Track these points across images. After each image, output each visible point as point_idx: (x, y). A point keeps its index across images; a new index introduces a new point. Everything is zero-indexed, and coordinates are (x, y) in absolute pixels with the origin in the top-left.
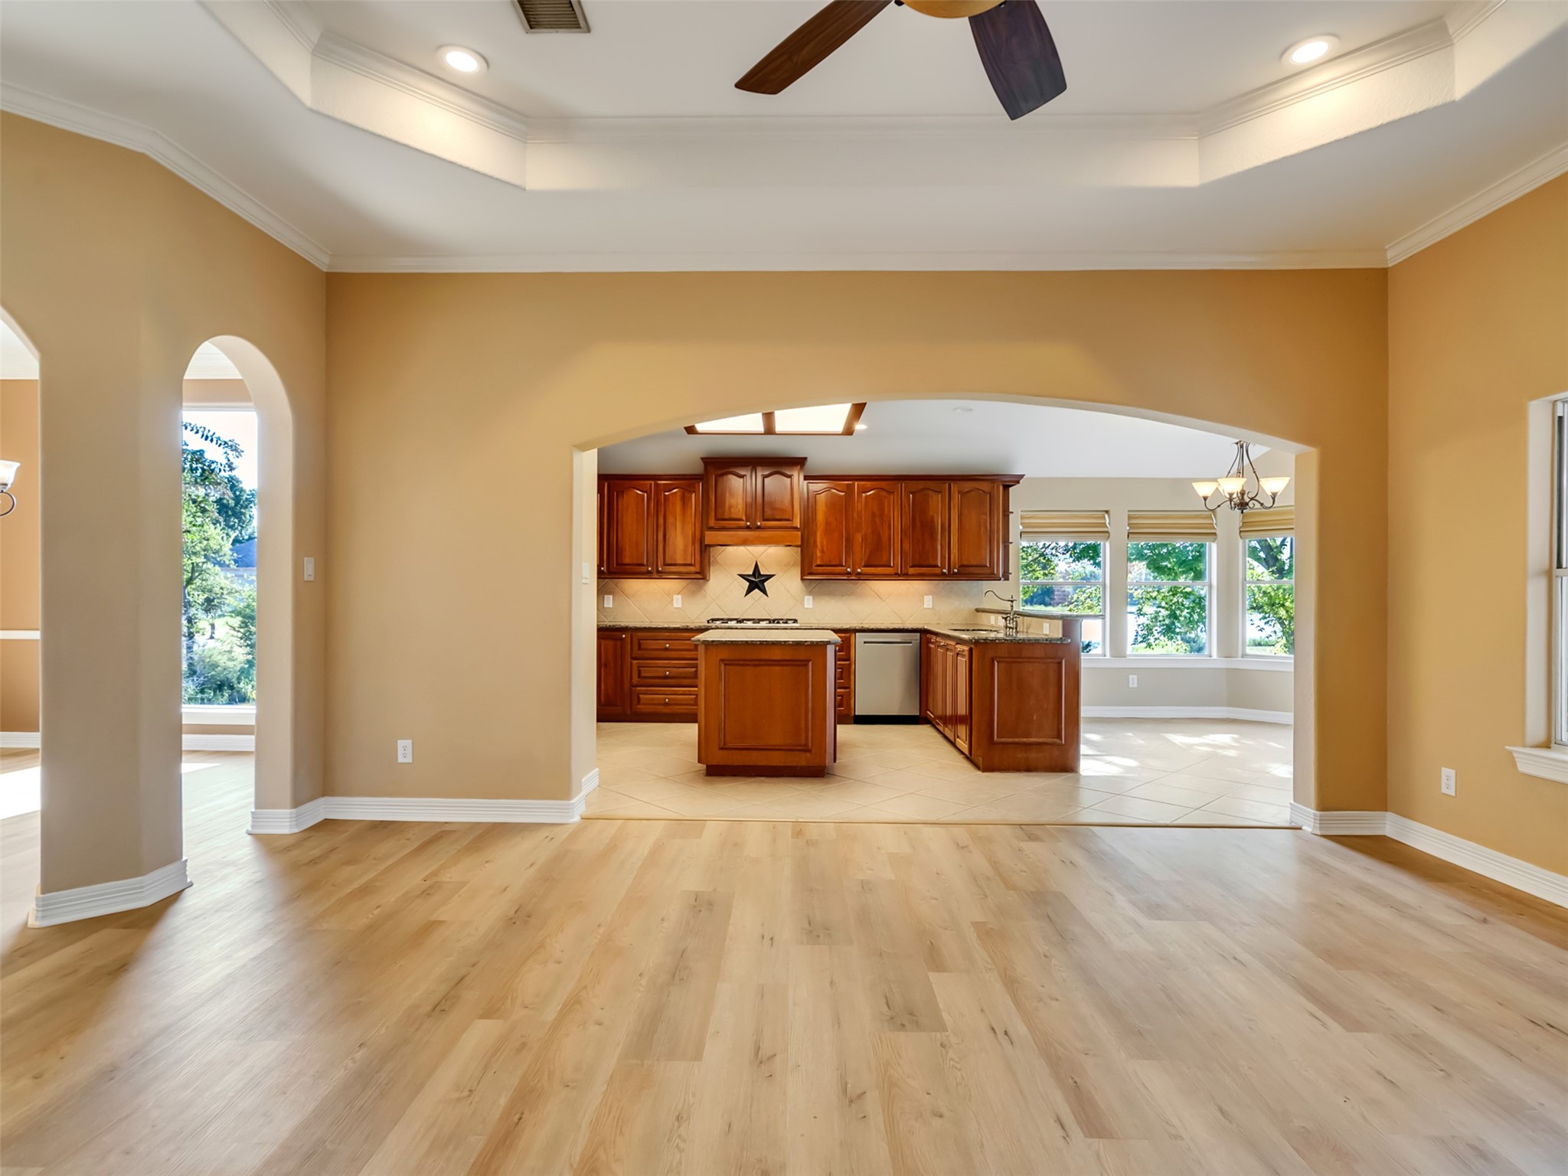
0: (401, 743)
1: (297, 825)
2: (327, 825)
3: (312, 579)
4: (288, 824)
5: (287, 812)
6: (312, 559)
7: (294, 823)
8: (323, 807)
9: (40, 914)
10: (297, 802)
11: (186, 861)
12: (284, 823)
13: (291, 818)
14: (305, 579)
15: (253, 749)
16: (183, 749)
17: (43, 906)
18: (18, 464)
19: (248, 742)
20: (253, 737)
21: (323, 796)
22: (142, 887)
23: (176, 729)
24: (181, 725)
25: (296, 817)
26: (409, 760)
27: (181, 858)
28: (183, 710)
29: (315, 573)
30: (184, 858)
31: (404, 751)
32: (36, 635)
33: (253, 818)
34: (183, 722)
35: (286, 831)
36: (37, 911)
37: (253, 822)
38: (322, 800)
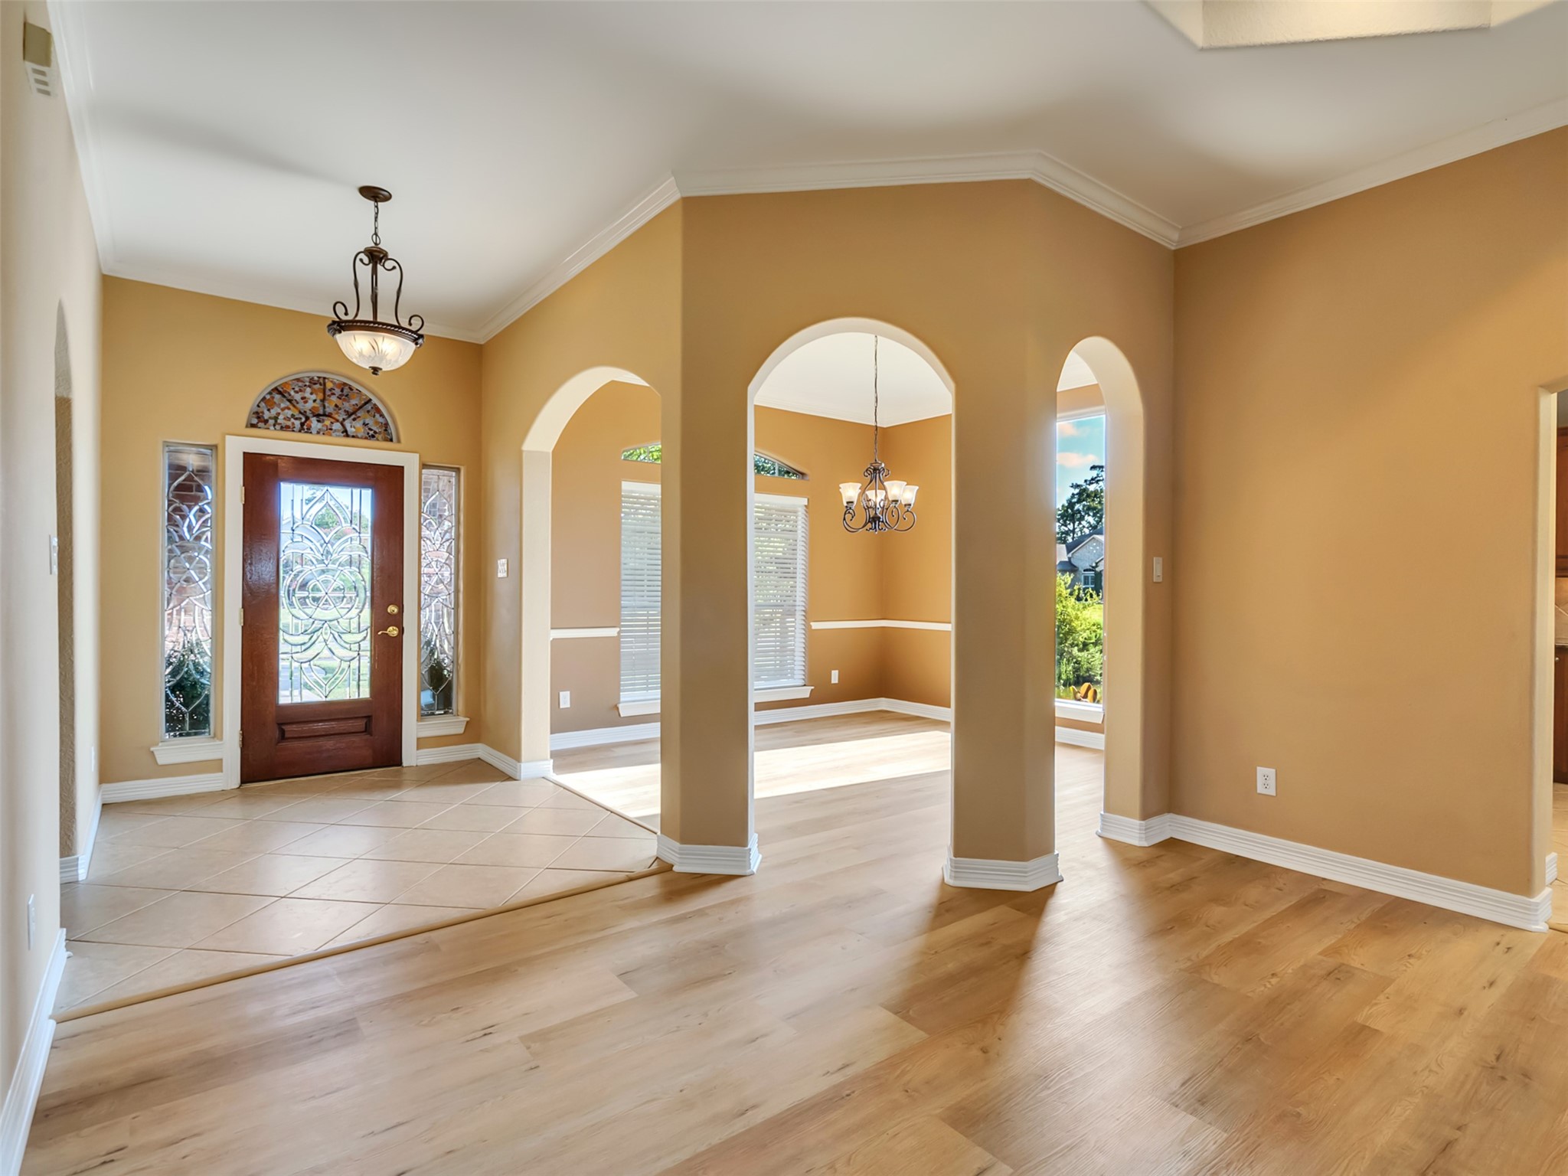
0: (1261, 771)
1: (1146, 839)
2: (1172, 845)
3: (1160, 580)
4: (1138, 835)
5: (1137, 822)
6: (1161, 559)
7: (1143, 836)
8: (1169, 824)
9: (953, 874)
10: (1146, 815)
11: (1058, 854)
12: (1134, 833)
13: (1140, 830)
14: (1155, 581)
15: (1103, 748)
16: (1056, 740)
17: (956, 867)
18: (917, 488)
19: (1098, 740)
20: (1103, 736)
21: (1169, 812)
22: (1026, 872)
23: (1049, 721)
24: (1055, 717)
25: (1146, 829)
26: (1272, 792)
27: (1054, 852)
28: (1056, 704)
29: (1163, 574)
30: (1056, 852)
31: (1266, 780)
32: (949, 627)
33: (1102, 820)
34: (1057, 715)
35: (1136, 842)
36: (951, 871)
37: (1103, 824)
38: (1168, 817)
